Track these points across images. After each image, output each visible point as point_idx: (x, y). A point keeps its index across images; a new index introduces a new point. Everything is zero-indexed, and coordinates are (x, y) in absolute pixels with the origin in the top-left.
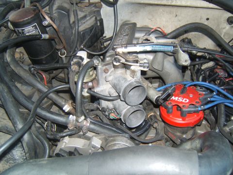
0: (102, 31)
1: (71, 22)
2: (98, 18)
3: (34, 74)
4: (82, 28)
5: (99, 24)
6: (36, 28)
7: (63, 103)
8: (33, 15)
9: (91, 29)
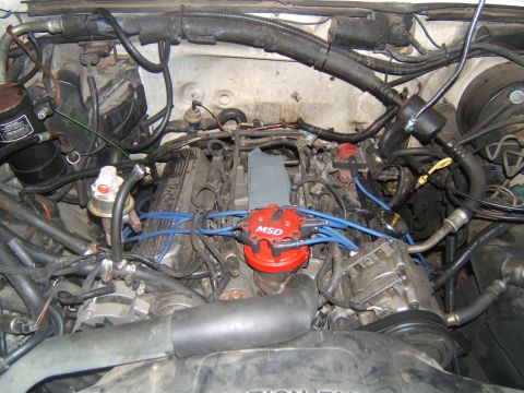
0: (143, 106)
1: (85, 99)
2: (135, 86)
3: (28, 205)
4: (105, 107)
5: (136, 96)
6: (25, 122)
7: (83, 248)
8: (19, 102)
9: (122, 108)
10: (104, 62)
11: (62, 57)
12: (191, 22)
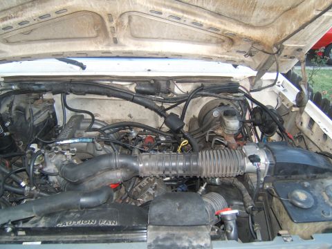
0: (56, 122)
1: (27, 118)
4: (37, 121)
5: (51, 117)
7: (21, 181)
9: (44, 122)
10: (36, 102)
11: (18, 101)
12: (74, 86)
